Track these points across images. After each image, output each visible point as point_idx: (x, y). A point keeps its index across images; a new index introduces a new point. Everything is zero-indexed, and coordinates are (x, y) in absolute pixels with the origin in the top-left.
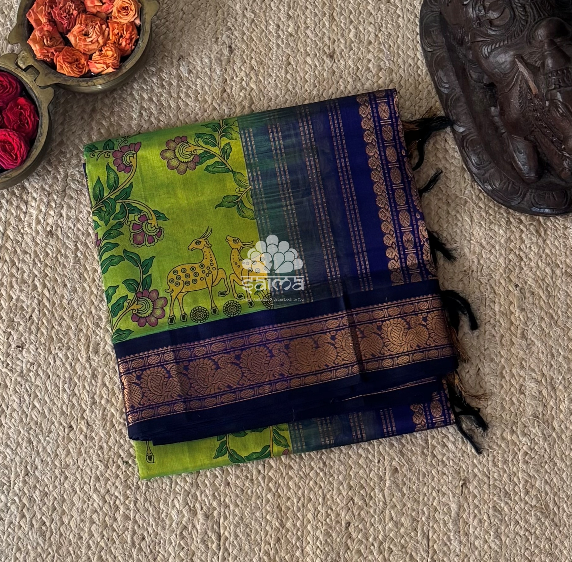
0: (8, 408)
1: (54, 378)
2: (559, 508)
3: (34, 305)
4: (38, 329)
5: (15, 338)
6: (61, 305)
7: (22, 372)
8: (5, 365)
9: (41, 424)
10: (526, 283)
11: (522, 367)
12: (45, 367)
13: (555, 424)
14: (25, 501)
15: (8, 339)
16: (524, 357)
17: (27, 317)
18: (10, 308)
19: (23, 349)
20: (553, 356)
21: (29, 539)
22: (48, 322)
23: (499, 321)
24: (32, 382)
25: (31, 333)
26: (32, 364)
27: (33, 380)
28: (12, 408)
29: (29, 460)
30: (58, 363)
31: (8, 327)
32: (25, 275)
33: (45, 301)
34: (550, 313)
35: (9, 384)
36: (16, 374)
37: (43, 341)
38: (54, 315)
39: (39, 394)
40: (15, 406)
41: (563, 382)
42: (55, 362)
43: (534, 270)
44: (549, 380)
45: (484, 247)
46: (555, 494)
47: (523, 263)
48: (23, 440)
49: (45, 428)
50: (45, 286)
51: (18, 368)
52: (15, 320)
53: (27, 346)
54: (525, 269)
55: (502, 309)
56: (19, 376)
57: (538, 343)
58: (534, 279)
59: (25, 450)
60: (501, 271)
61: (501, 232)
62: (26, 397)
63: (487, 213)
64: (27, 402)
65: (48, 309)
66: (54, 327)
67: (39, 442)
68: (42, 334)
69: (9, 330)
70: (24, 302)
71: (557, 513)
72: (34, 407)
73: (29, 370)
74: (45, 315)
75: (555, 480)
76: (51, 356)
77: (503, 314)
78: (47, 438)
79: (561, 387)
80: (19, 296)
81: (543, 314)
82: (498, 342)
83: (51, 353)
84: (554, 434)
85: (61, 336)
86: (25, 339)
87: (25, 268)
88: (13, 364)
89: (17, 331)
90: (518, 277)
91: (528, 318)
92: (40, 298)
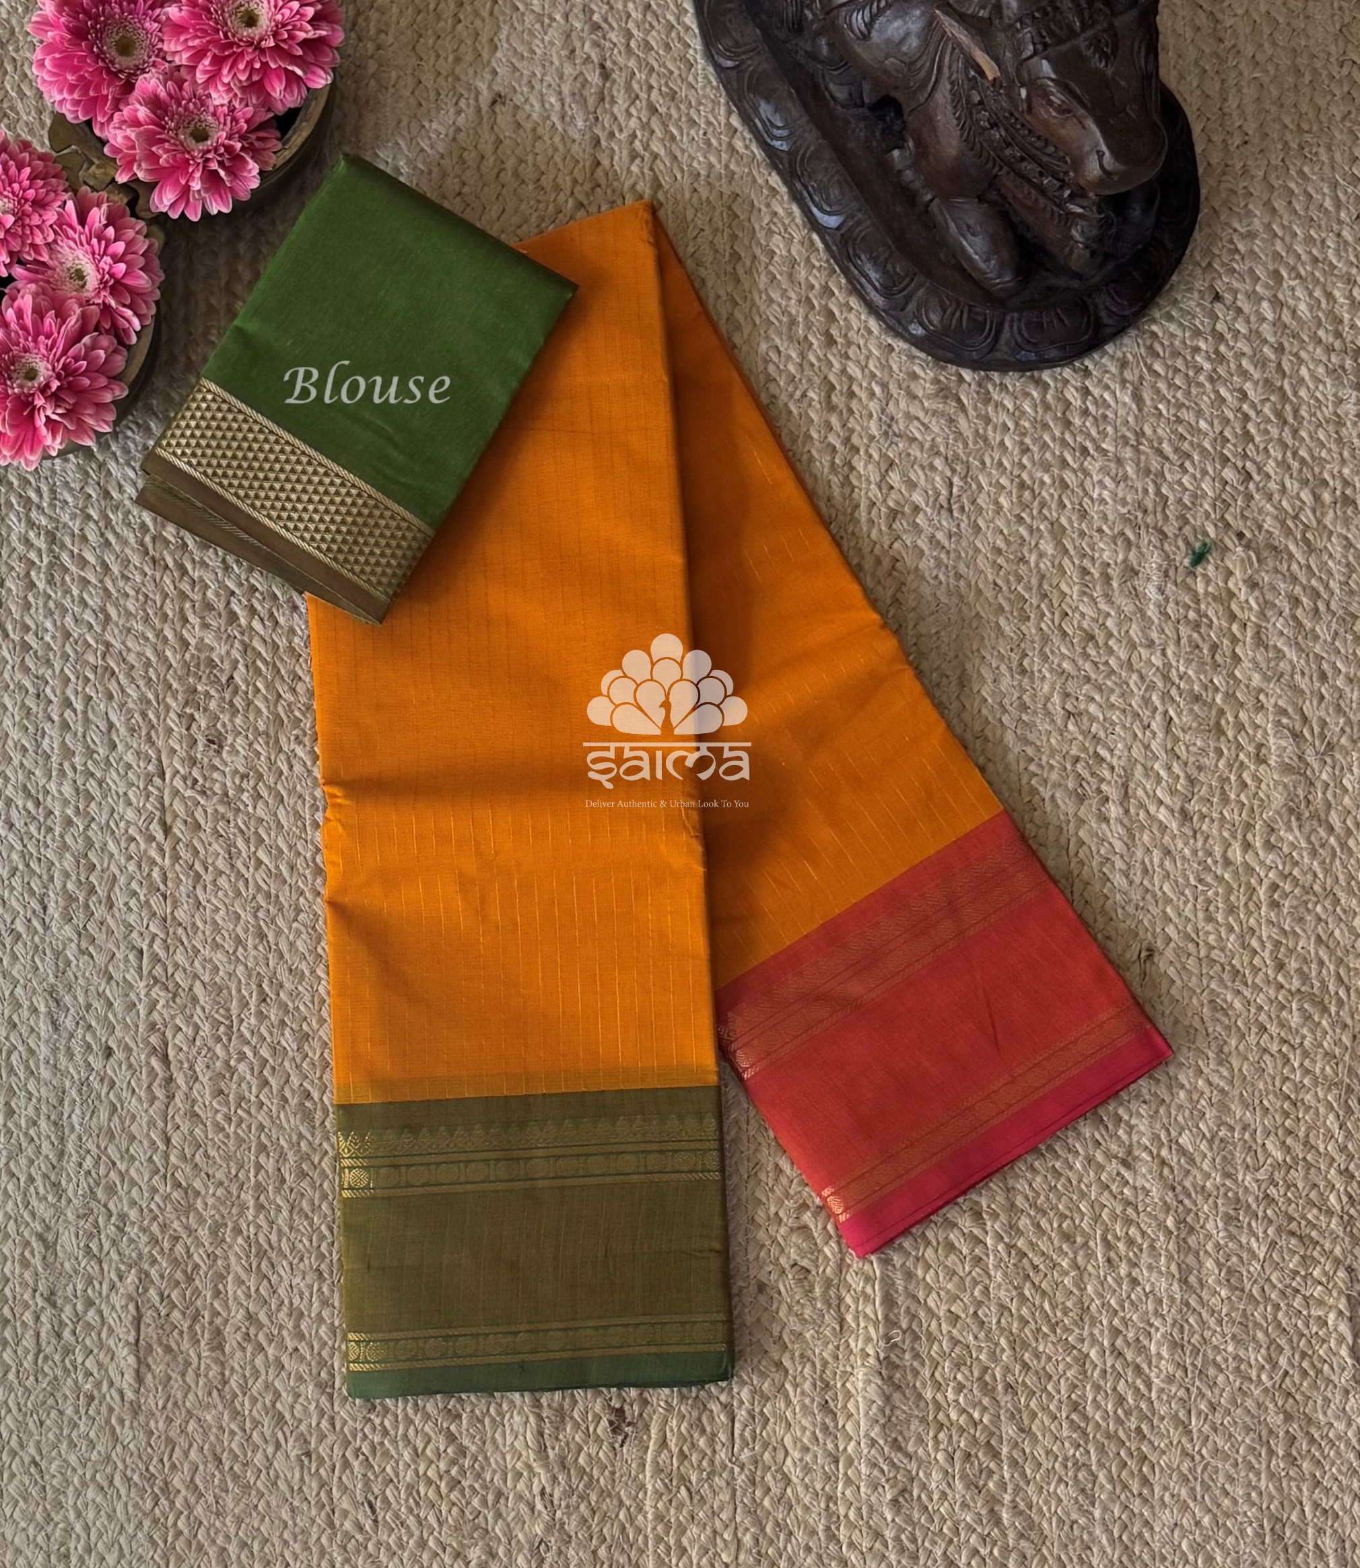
0: (206, 869)
1: (292, 802)
2: (1348, 990)
3: (235, 654)
4: (249, 703)
5: (203, 725)
6: (291, 649)
7: (226, 794)
8: (189, 783)
9: (277, 897)
10: (1260, 527)
11: (1260, 707)
12: (272, 781)
13: (1334, 818)
14: (265, 1052)
15: (188, 729)
16: (1264, 686)
17: (224, 680)
18: (186, 665)
19: (221, 747)
20: (1323, 677)
21: (281, 1127)
22: (267, 688)
23: (1207, 616)
24: (248, 814)
25: (235, 712)
26: (244, 776)
27: (250, 809)
28: (216, 868)
29: (262, 970)
30: (298, 768)
31: (186, 704)
32: (210, 594)
33: (257, 644)
34: (1313, 589)
35: (202, 822)
36: (215, 799)
37: (261, 727)
38: (279, 671)
39: (265, 836)
40: (220, 863)
41: (1348, 729)
42: (291, 768)
43: (1276, 497)
44: (1317, 729)
45: (1167, 459)
46: (1340, 961)
47: (1252, 486)
48: (246, 931)
49: (286, 905)
50: (252, 611)
51: (217, 788)
52: (199, 688)
53: (230, 740)
54: (1257, 497)
55: (1210, 589)
56: (221, 801)
57: (1291, 654)
58: (1276, 518)
59: (253, 952)
60: (1206, 506)
61: (1203, 424)
62: (240, 843)
63: (1171, 385)
64: (244, 854)
65: (266, 663)
66: (280, 696)
67: (279, 933)
68: (259, 711)
69: (188, 710)
70: (212, 649)
71: (1345, 998)
72: (259, 863)
73: (241, 790)
74: (258, 672)
75: (1337, 933)
76: (282, 757)
77: (1215, 598)
78: (295, 925)
79: (1343, 741)
80: (202, 639)
81: (1298, 590)
82: (1209, 660)
83: (281, 750)
84: (1332, 840)
85: (297, 714)
86: (224, 725)
87: (208, 578)
88: (205, 778)
89: (205, 710)
90: (1243, 516)
91: (1266, 602)
92: (246, 639)
